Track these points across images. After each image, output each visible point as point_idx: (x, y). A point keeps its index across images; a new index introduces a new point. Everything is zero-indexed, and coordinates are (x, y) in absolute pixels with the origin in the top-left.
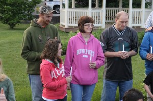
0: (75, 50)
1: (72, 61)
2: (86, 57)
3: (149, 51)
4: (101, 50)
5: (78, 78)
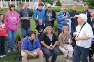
0: (8, 17)
1: (7, 21)
2: (13, 20)
3: (36, 17)
4: (18, 17)
5: (10, 28)
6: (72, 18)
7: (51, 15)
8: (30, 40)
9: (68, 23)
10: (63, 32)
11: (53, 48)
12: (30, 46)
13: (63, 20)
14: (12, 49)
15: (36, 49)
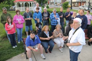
6: (60, 17)
7: (47, 15)
8: (32, 39)
9: (58, 21)
12: (32, 43)
13: (54, 18)
14: (21, 40)
15: (37, 45)
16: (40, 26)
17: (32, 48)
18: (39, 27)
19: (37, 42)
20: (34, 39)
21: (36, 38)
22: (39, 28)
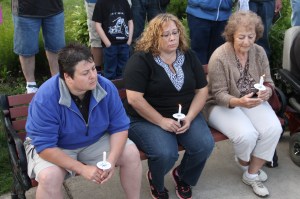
8: (73, 97)
10: (232, 41)
11: (187, 124)
12: (74, 125)
15: (104, 138)
16: (121, 21)
17: (68, 157)
18: (112, 31)
19: (104, 124)
20: (84, 101)
21: (99, 96)
22: (111, 37)
